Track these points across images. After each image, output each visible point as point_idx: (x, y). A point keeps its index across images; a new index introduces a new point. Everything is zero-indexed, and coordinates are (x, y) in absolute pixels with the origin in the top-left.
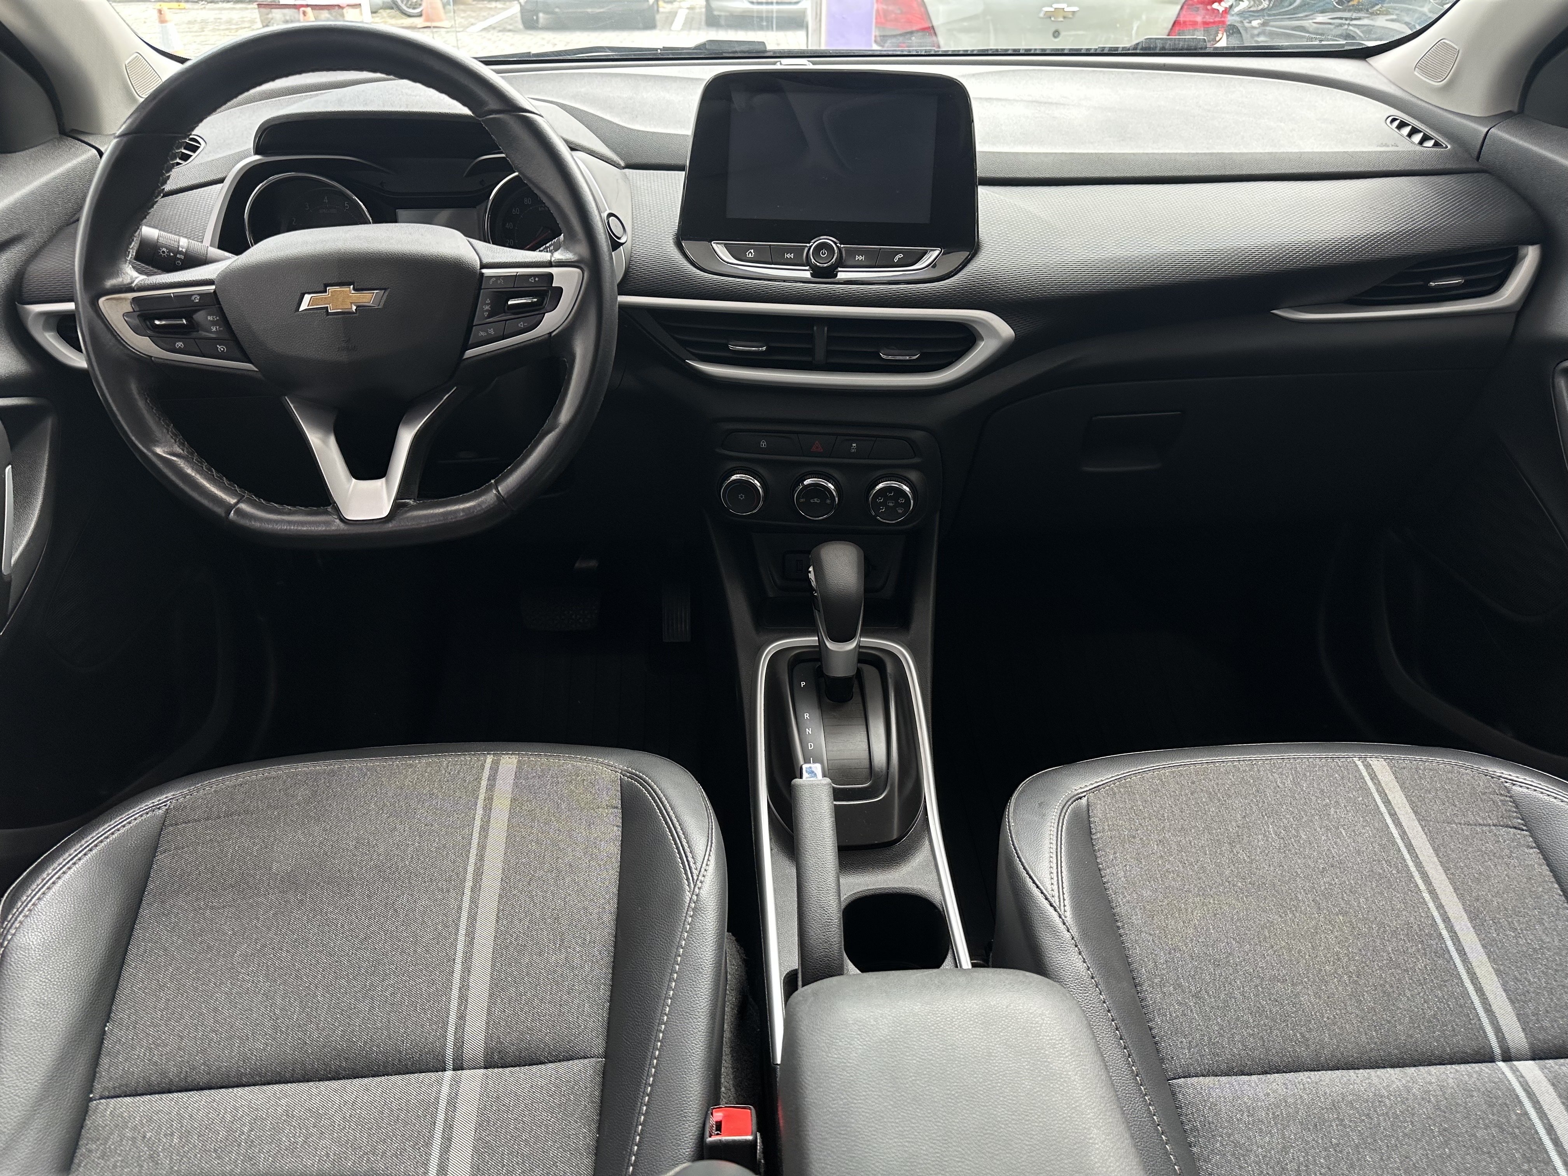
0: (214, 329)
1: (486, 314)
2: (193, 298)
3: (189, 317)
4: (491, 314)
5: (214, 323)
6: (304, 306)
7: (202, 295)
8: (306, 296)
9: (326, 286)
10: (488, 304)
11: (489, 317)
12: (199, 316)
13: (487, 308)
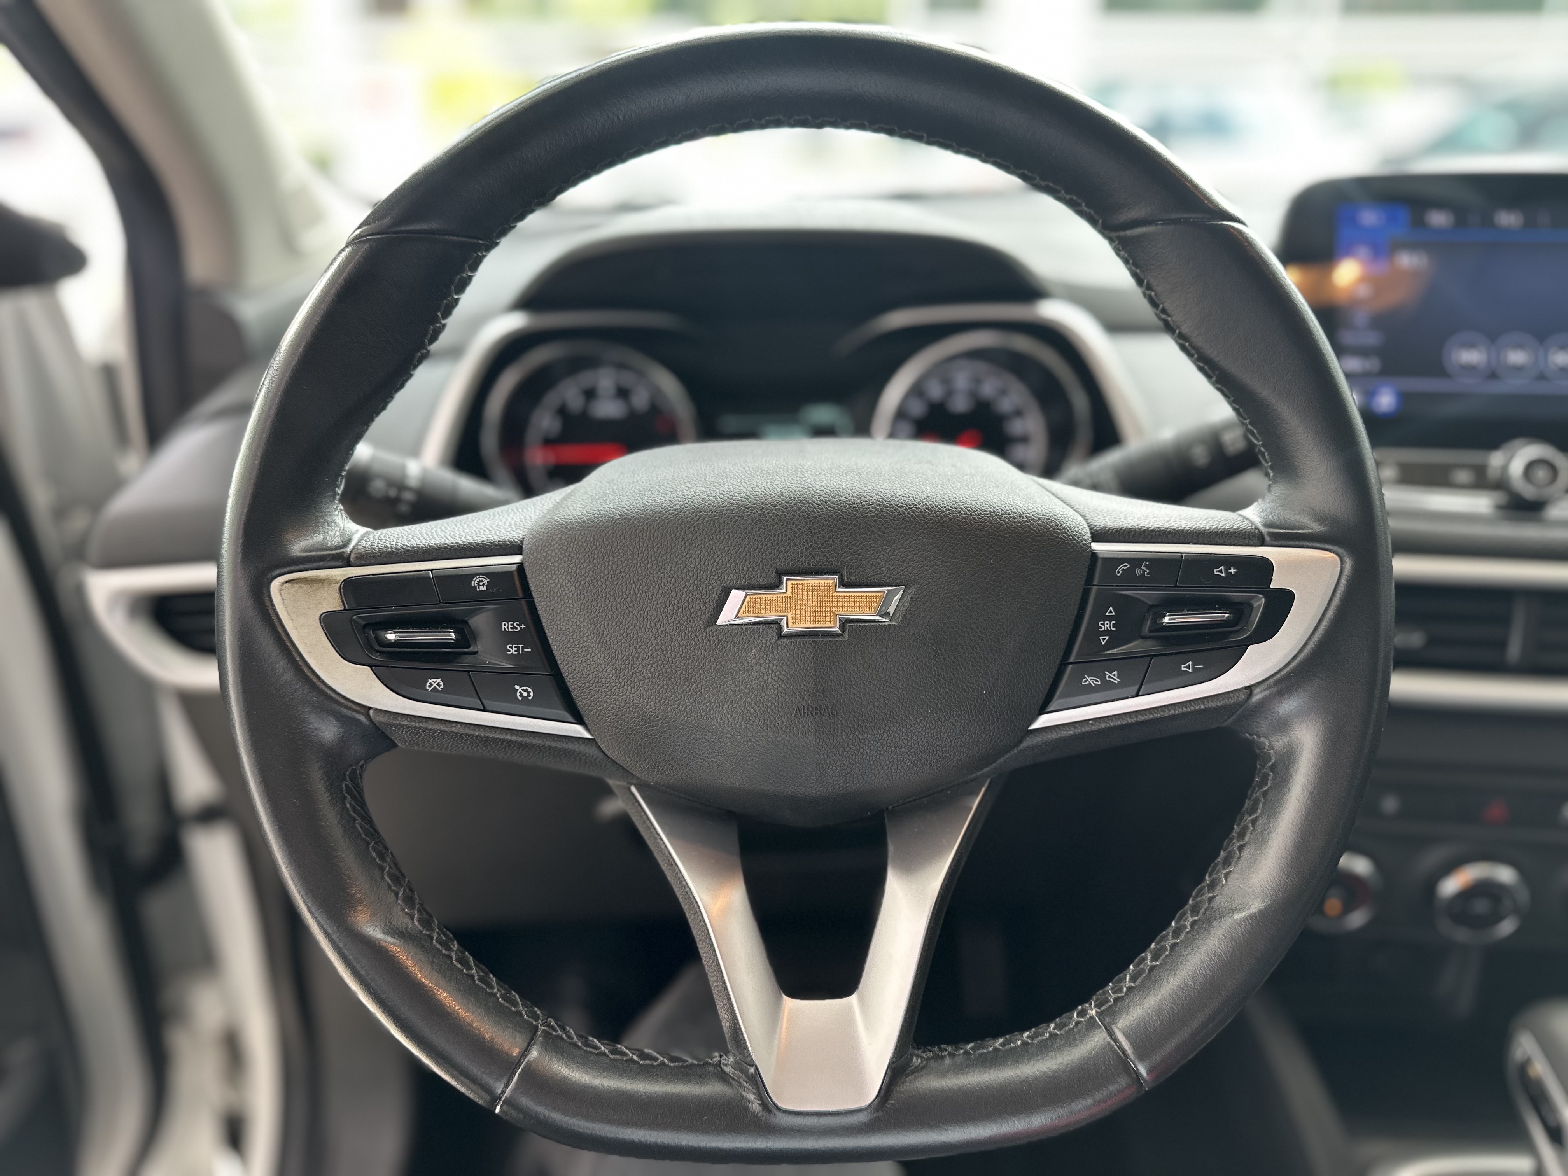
0: (513, 651)
1: (1104, 640)
2: (474, 583)
3: (460, 624)
4: (1116, 639)
5: (512, 638)
6: (726, 617)
7: (496, 577)
8: (734, 592)
9: (780, 574)
10: (1110, 619)
11: (1110, 645)
12: (481, 621)
13: (1108, 626)
